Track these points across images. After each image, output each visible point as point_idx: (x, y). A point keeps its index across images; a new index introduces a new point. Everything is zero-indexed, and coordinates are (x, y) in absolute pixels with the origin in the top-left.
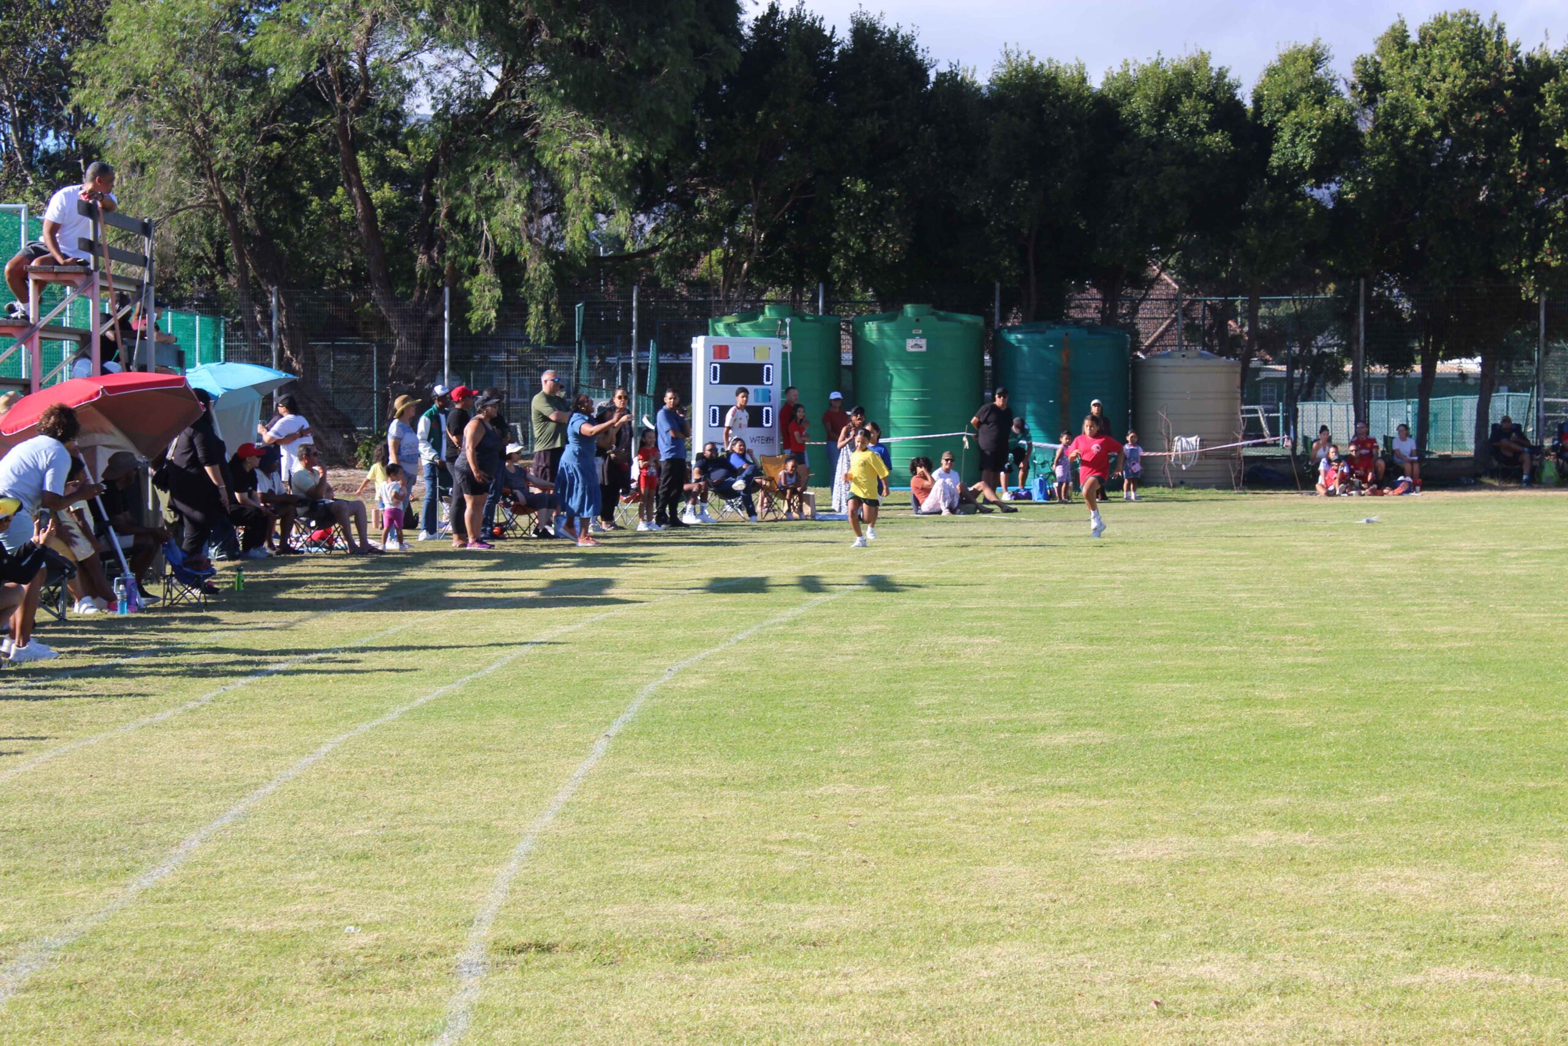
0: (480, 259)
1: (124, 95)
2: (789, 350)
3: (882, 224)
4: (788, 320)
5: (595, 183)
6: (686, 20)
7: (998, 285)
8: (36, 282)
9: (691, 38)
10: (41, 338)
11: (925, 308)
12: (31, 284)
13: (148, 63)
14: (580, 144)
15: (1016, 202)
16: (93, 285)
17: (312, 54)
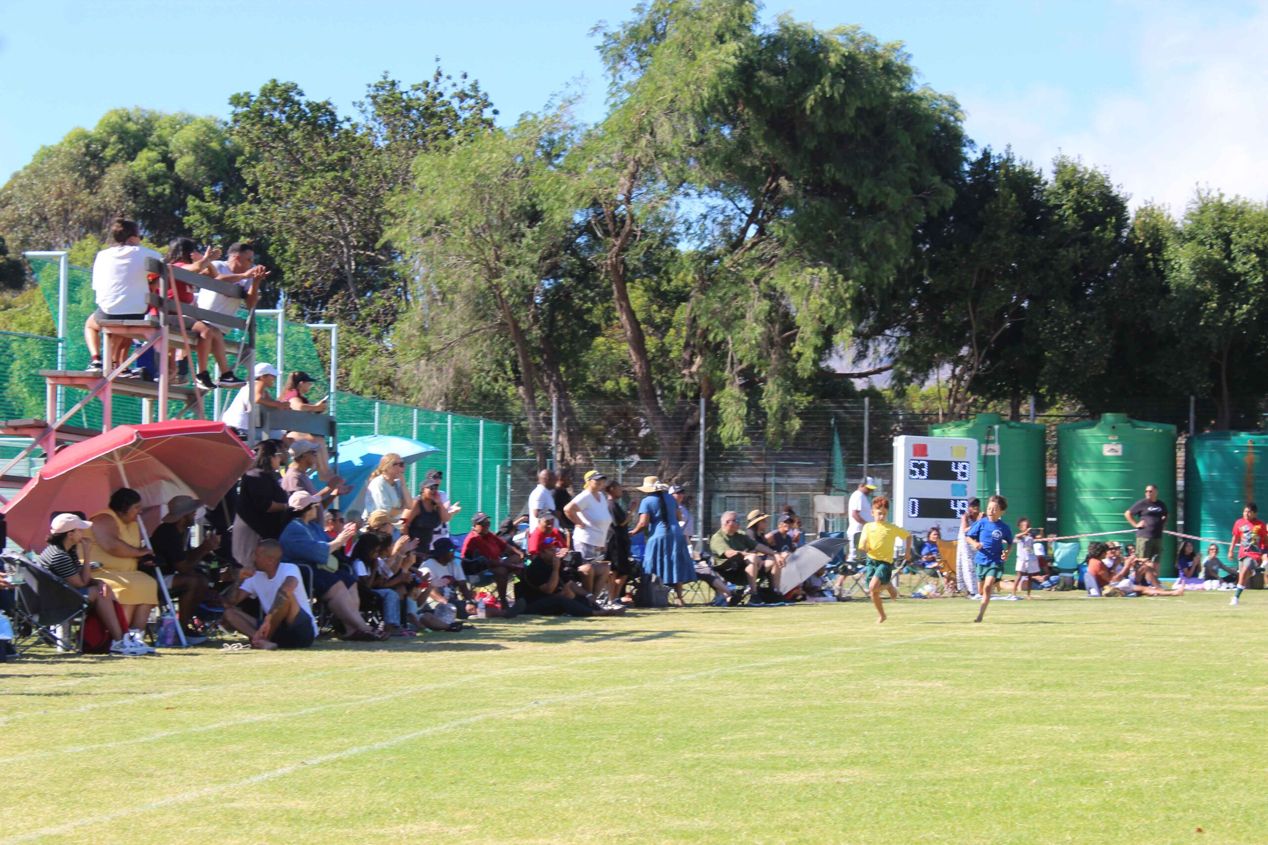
0: (726, 373)
1: (427, 234)
2: (997, 454)
3: (1083, 342)
4: (996, 427)
5: (823, 305)
6: (907, 165)
7: (1192, 398)
8: (110, 335)
9: (912, 180)
10: (114, 391)
11: (1122, 416)
12: (105, 338)
13: (447, 206)
14: (810, 270)
15: (1206, 323)
16: (161, 339)
17: (582, 195)
